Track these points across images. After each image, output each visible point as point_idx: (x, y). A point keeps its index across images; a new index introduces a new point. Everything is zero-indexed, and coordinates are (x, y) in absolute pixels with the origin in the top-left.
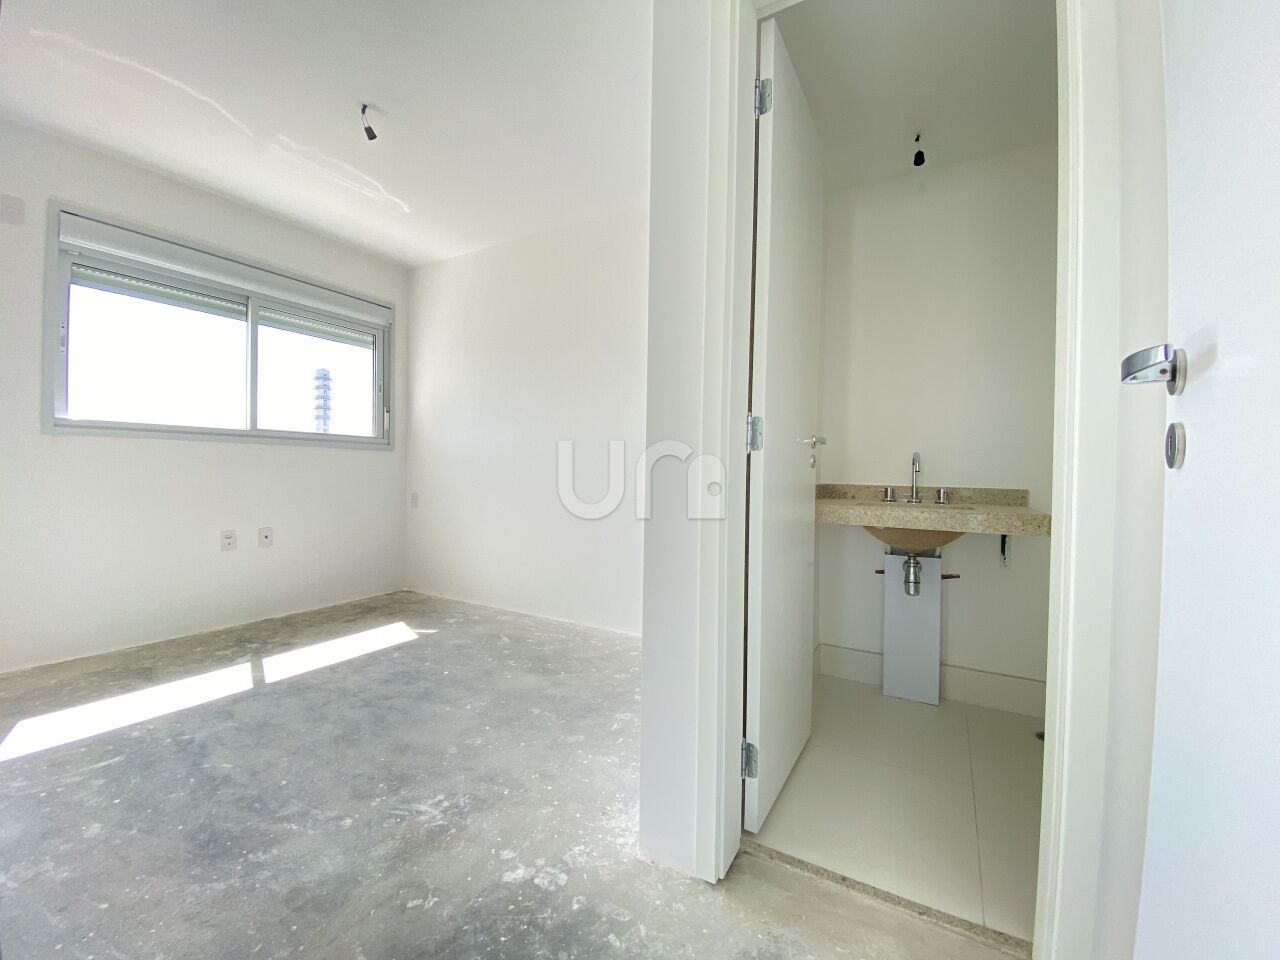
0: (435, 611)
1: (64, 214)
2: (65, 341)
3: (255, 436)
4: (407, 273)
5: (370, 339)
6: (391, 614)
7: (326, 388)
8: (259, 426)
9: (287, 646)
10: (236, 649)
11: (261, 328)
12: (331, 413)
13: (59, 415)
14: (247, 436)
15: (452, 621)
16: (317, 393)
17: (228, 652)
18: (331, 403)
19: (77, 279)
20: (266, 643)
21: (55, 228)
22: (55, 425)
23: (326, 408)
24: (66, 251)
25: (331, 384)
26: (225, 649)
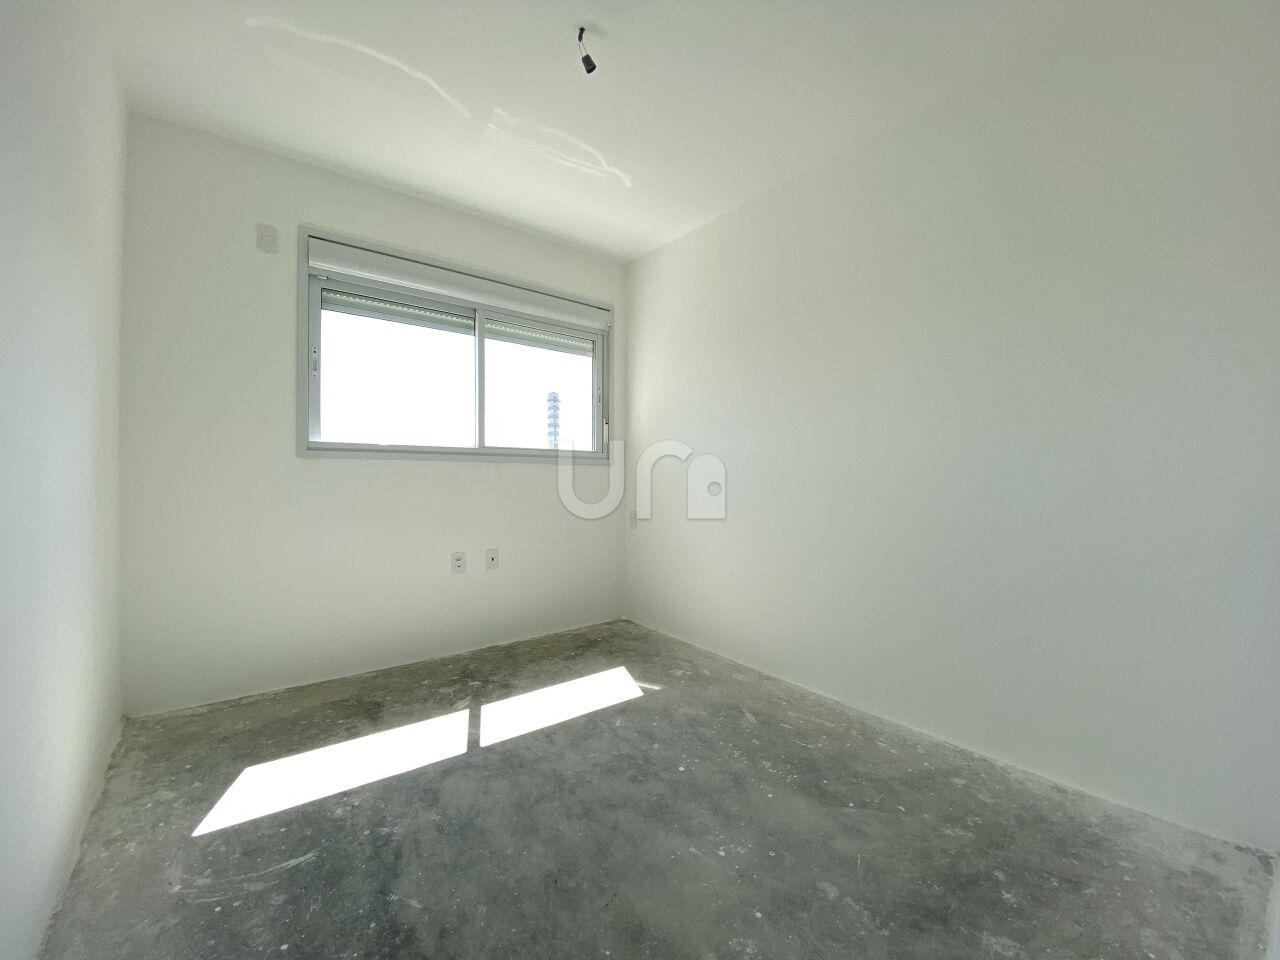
0: (658, 655)
1: (313, 239)
2: (316, 366)
3: (482, 454)
4: (625, 268)
5: (590, 346)
6: (611, 653)
7: (556, 408)
8: (487, 444)
9: (506, 690)
10: (458, 686)
11: (487, 341)
12: (559, 430)
13: (313, 439)
14: (475, 454)
15: (679, 673)
16: (549, 413)
17: (450, 690)
18: (560, 421)
19: (325, 304)
20: (487, 681)
21: (305, 254)
22: (308, 449)
23: (555, 425)
24: (315, 276)
25: (560, 405)
26: (449, 686)
